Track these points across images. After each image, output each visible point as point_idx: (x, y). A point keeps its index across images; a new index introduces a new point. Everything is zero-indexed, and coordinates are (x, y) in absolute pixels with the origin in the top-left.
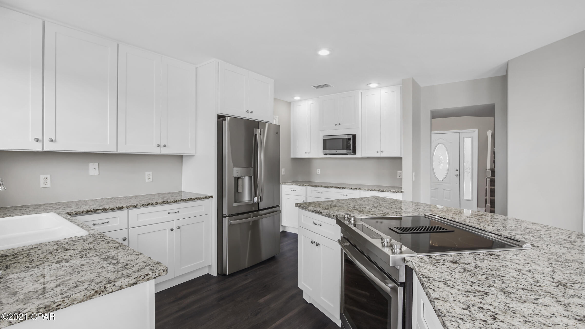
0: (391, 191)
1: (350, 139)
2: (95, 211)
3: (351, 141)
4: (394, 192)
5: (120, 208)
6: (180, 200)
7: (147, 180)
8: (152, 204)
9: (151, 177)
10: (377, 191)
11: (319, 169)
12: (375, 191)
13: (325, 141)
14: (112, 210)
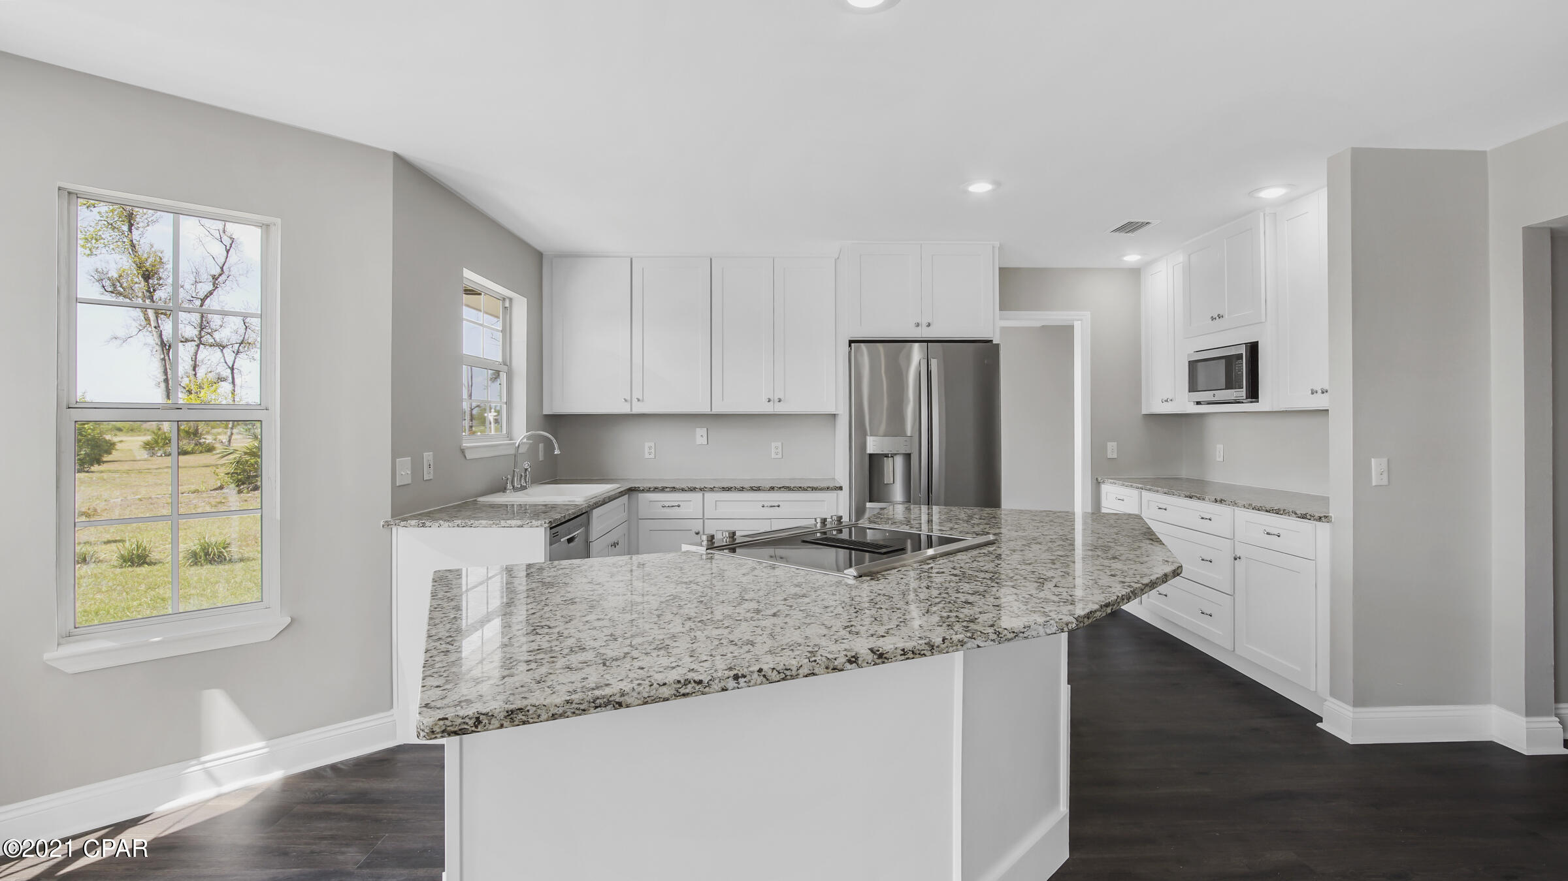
0: (1296, 514)
1: (1239, 357)
2: (663, 490)
3: (1242, 364)
4: (1303, 518)
5: (692, 489)
6: (780, 488)
7: (773, 456)
8: (736, 488)
9: (780, 450)
10: (1267, 511)
11: (1222, 446)
12: (1262, 510)
13: (1193, 365)
14: (683, 490)
